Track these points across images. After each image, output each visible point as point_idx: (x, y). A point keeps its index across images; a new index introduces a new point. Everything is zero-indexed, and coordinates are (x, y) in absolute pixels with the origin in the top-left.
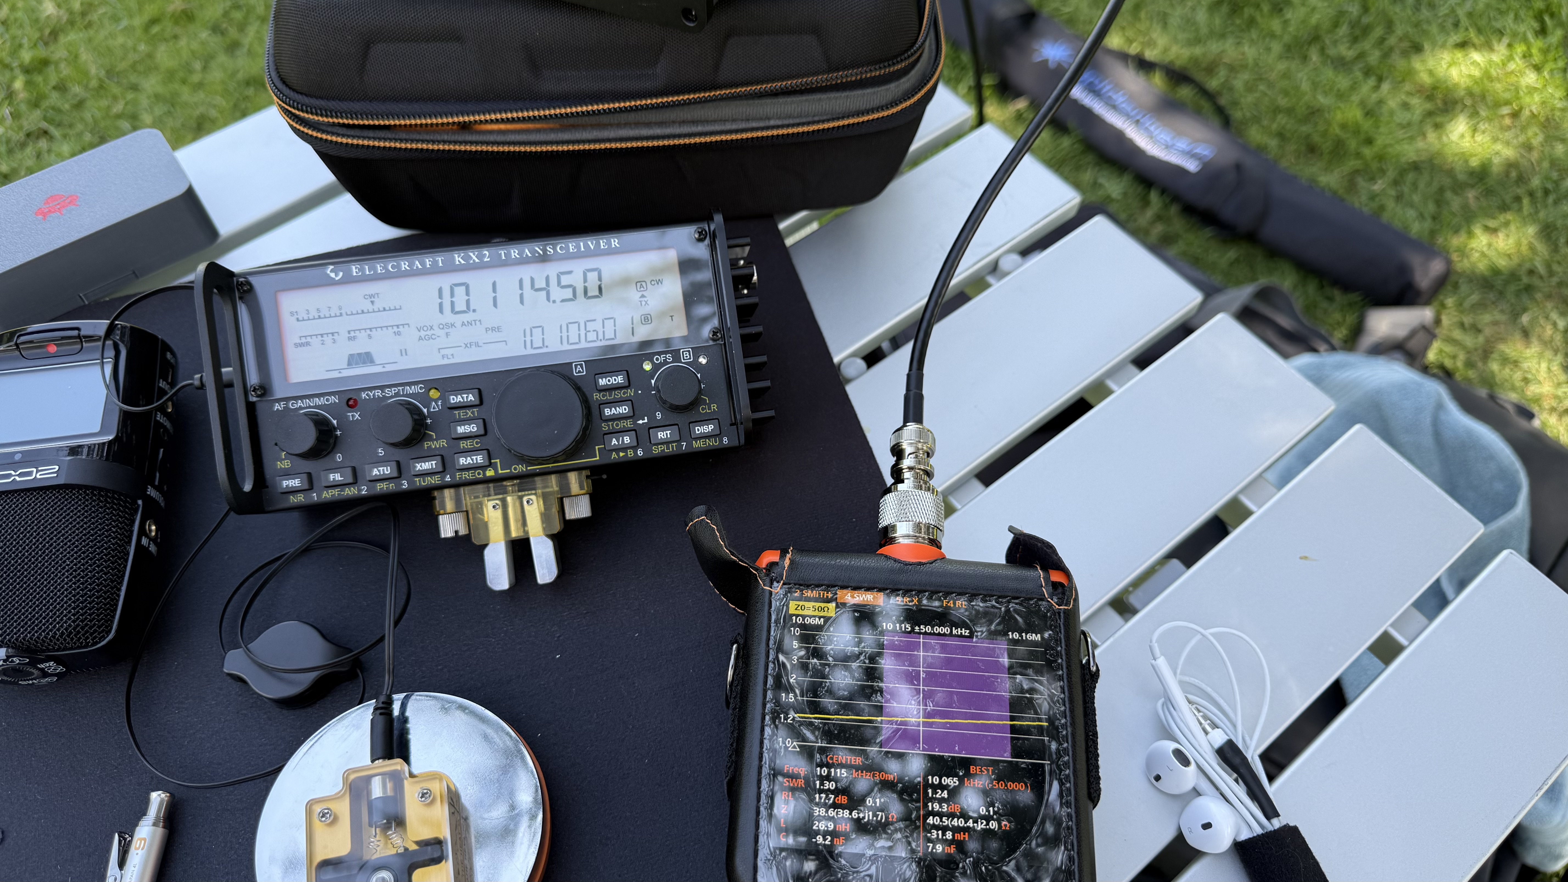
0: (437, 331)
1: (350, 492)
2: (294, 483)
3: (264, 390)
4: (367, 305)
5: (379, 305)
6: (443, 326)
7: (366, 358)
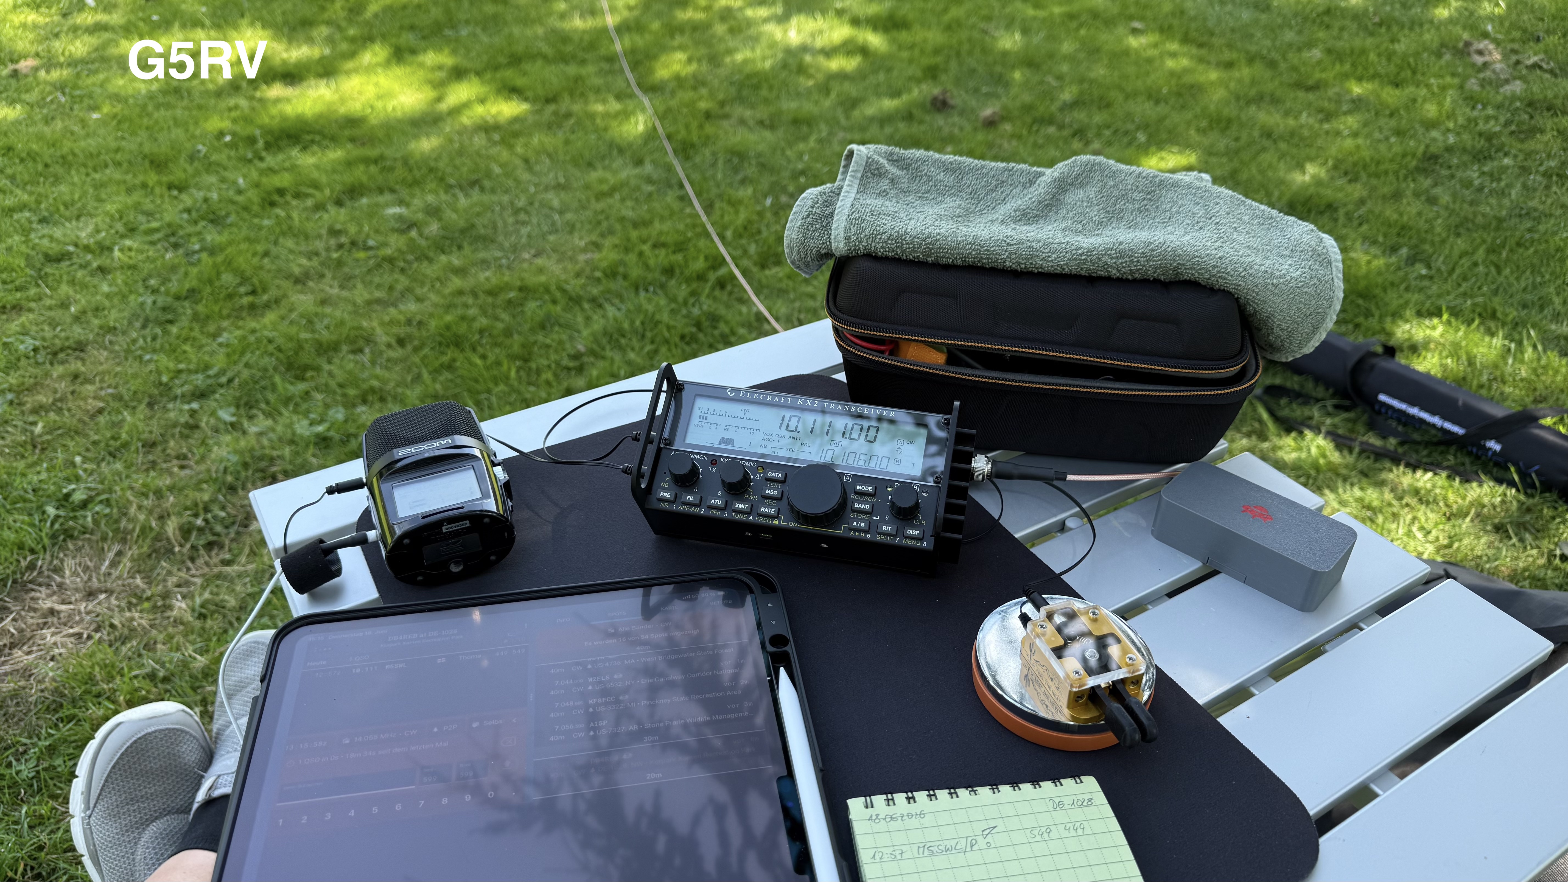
0: (774, 437)
1: (694, 510)
2: (667, 495)
3: (670, 442)
4: (741, 415)
5: (748, 415)
6: (777, 436)
7: (730, 441)
